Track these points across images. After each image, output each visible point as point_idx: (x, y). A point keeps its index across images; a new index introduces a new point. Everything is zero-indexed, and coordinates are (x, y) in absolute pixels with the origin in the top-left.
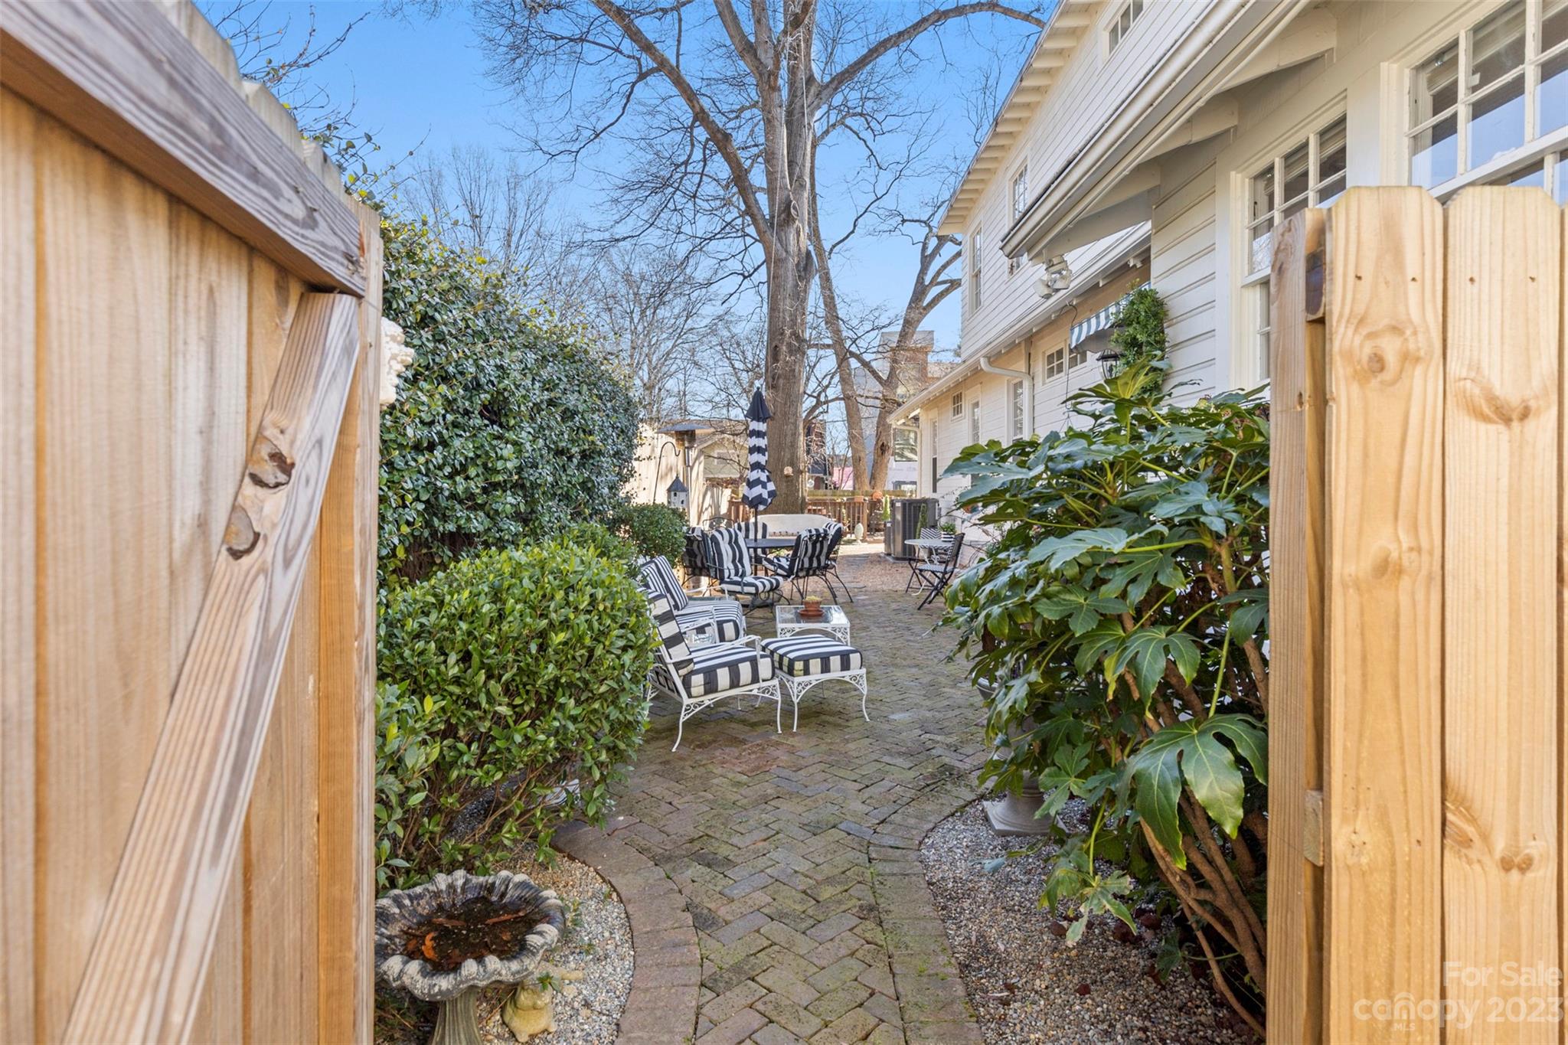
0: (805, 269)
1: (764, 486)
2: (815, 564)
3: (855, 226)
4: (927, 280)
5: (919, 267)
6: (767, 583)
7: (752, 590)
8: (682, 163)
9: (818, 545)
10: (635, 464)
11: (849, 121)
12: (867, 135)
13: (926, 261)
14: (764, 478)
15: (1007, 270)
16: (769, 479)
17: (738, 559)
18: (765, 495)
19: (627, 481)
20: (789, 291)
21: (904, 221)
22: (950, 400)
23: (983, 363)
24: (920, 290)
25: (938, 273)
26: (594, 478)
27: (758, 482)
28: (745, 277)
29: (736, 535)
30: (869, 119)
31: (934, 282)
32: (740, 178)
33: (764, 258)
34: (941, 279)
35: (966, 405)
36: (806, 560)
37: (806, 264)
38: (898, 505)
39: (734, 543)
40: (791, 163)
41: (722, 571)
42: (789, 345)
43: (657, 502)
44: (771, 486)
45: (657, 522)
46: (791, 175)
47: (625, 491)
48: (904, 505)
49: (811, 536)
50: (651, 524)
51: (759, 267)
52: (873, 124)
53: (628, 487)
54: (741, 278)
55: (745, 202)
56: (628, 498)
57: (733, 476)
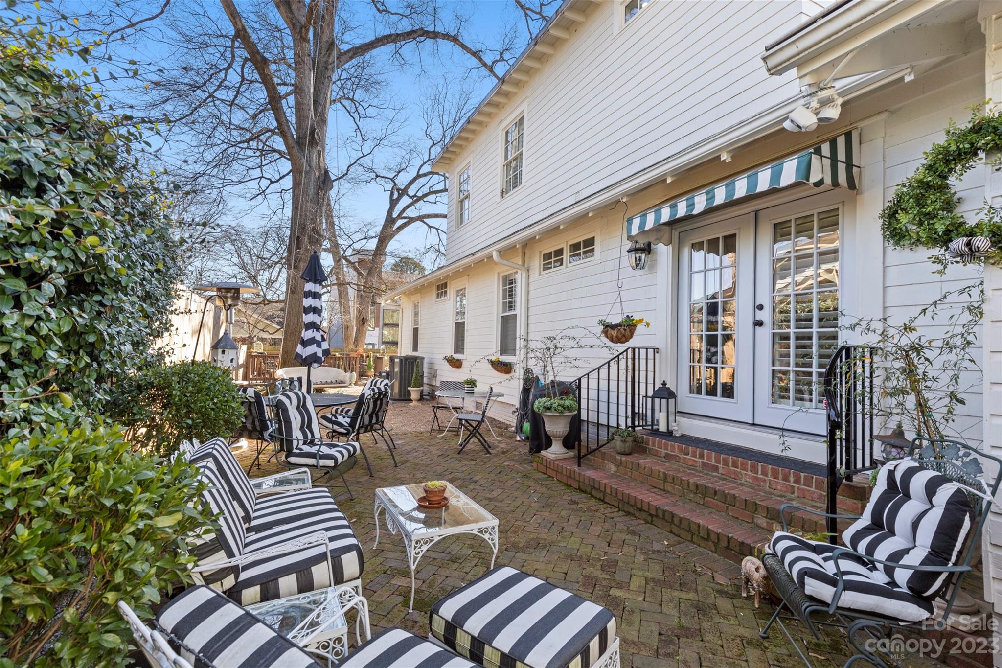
0: (324, 183)
1: (319, 346)
2: (374, 421)
3: (348, 170)
4: (395, 215)
5: (389, 206)
6: (345, 452)
7: (331, 463)
8: (223, 69)
9: (379, 402)
10: (173, 317)
11: (344, 102)
12: (356, 115)
13: (393, 203)
14: (318, 337)
15: (499, 194)
16: (323, 339)
17: (307, 425)
18: (320, 354)
19: (159, 335)
20: (311, 197)
21: (377, 176)
22: (435, 288)
23: (495, 255)
24: (390, 220)
25: (404, 210)
26: (101, 327)
27: (312, 341)
28: (272, 182)
29: (305, 398)
30: (357, 104)
31: (400, 216)
32: (274, 101)
33: (290, 168)
34: (404, 215)
35: (451, 291)
36: (367, 418)
37: (325, 180)
38: (397, 360)
39: (302, 407)
40: (315, 102)
41: (290, 443)
42: (310, 237)
43: (197, 359)
44: (325, 345)
45: (209, 388)
46: (315, 111)
47: (156, 347)
48: (401, 361)
49: (374, 394)
50: (199, 391)
51: (284, 176)
52: (360, 108)
53: (159, 343)
54: (269, 182)
55: (277, 120)
56: (161, 356)
57: (243, 336)
